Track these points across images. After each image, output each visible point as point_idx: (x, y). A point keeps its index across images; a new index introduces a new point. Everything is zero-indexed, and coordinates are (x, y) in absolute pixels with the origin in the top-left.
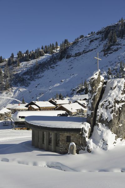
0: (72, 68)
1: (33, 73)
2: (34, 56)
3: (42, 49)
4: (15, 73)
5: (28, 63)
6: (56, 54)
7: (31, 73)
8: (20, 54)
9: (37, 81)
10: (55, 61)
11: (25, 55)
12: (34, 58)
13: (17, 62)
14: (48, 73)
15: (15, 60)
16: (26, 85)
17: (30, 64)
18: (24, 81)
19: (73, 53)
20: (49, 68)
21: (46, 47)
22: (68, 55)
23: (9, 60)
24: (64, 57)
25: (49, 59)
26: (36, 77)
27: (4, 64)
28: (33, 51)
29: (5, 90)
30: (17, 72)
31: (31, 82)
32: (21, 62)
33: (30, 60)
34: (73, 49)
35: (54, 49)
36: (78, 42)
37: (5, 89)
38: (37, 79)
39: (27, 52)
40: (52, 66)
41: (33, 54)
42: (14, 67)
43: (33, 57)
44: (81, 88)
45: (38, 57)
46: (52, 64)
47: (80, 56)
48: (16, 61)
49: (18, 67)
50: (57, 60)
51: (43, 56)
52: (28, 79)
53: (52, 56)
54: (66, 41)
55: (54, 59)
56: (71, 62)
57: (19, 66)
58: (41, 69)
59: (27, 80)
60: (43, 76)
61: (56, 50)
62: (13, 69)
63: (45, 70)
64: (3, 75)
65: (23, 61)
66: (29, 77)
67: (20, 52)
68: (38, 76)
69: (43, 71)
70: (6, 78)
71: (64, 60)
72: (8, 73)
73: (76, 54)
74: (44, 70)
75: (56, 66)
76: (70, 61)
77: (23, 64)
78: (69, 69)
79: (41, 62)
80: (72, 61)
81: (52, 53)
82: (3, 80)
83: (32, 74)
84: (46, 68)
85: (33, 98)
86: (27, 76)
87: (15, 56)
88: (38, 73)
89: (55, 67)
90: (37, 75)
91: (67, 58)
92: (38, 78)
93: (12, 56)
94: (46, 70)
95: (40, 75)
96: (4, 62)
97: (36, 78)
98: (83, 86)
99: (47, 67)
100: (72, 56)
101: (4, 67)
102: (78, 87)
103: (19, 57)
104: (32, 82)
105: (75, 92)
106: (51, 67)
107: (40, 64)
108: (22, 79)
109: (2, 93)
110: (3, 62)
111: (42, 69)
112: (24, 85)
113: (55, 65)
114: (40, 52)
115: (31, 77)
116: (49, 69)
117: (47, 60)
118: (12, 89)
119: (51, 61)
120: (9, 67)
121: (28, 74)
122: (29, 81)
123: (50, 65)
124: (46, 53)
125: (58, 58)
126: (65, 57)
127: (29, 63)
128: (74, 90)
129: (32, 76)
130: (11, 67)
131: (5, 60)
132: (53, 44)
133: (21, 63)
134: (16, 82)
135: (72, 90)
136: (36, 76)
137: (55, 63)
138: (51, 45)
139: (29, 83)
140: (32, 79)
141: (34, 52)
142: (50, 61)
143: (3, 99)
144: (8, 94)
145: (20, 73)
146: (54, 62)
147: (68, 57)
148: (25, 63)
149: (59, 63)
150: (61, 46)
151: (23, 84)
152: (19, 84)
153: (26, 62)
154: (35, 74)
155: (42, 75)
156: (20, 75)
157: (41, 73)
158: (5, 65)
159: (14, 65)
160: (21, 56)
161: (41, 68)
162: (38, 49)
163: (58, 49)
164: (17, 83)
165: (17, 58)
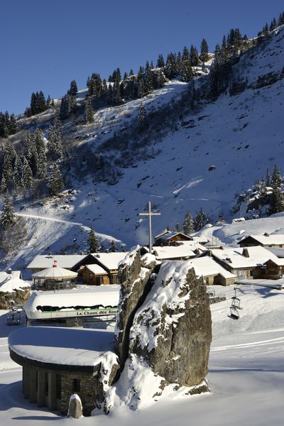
0: (245, 125)
1: (131, 142)
2: (136, 89)
3: (160, 64)
4: (81, 143)
5: (117, 112)
6: (202, 79)
7: (126, 143)
8: (95, 82)
9: (143, 168)
10: (195, 103)
11: (108, 84)
12: (136, 96)
13: (87, 110)
14: (173, 143)
15: (80, 102)
16: (110, 178)
17: (122, 113)
18: (106, 168)
19: (252, 75)
20: (179, 126)
21: (171, 58)
22: (235, 85)
23: (64, 103)
24: (223, 90)
25: (179, 98)
26: (139, 155)
27: (49, 115)
28: (132, 73)
29: (51, 196)
30: (85, 141)
31: (124, 171)
32: (96, 109)
33: (123, 103)
34: (253, 62)
35: (196, 64)
36: (269, 37)
37: (51, 193)
38: (142, 162)
39: (115, 77)
40: (187, 119)
41: (131, 84)
42: (77, 124)
43: (131, 91)
44: (263, 194)
45: (146, 92)
46: (187, 113)
47: (275, 86)
48: (83, 107)
49: (88, 125)
50: (203, 101)
51: (161, 86)
52: (117, 163)
53: (190, 87)
54: (234, 37)
55: (194, 98)
56: (243, 106)
57: (91, 120)
58: (154, 131)
59: (112, 163)
60: (160, 152)
61: (204, 67)
62: (75, 131)
63: (166, 133)
64: (47, 150)
65: (103, 106)
66: (118, 155)
67: (95, 76)
68: (144, 153)
69: (160, 137)
70: (55, 159)
71: (224, 99)
72: (60, 143)
73: (260, 79)
74: (162, 132)
75: (200, 119)
76: (242, 104)
77: (102, 116)
78: (235, 130)
79: (156, 106)
80: (248, 103)
81: (189, 77)
82: (46, 164)
83: (129, 146)
84: (168, 125)
85: (127, 220)
86: (112, 152)
87: (83, 89)
88: (146, 142)
89: (197, 122)
90: (142, 150)
91: (233, 92)
92: (147, 157)
93: (73, 91)
94: (170, 133)
95: (149, 148)
96: (51, 110)
97: (139, 159)
98: (269, 188)
99: (171, 122)
100: (248, 84)
101: (48, 123)
102: (254, 191)
103: (91, 91)
104: (128, 172)
105: (244, 206)
106: (184, 124)
107: (152, 116)
108: (98, 163)
109: (42, 205)
110: (46, 108)
111: (158, 131)
112: (104, 181)
113: (195, 118)
114: (154, 76)
115: (124, 156)
116: (176, 130)
117: (173, 101)
118: (69, 192)
119: (186, 103)
120: (63, 123)
121: (117, 148)
122: (118, 167)
123: (181, 118)
124: (171, 77)
125: (207, 94)
126: (227, 90)
127: (121, 111)
128: (242, 199)
129: (128, 153)
130: (68, 124)
131: (53, 104)
132: (192, 49)
133: (98, 112)
134: (82, 170)
135: (238, 198)
136: (139, 153)
137: (195, 109)
138: (186, 53)
139: (119, 175)
140: (127, 162)
141: (136, 75)
142: (182, 103)
143: (45, 222)
144: (59, 208)
145: (93, 144)
146: (193, 107)
147: (237, 89)
148: (108, 111)
149: (210, 109)
150: (218, 53)
151: (101, 178)
152: (89, 176)
153: (113, 109)
154: (136, 146)
155: (156, 148)
156: (94, 150)
157: (153, 142)
158: (52, 120)
159: (79, 119)
160: (98, 89)
161: (154, 128)
162: (148, 66)
163: (208, 63)
164: (85, 173)
165: (87, 95)
